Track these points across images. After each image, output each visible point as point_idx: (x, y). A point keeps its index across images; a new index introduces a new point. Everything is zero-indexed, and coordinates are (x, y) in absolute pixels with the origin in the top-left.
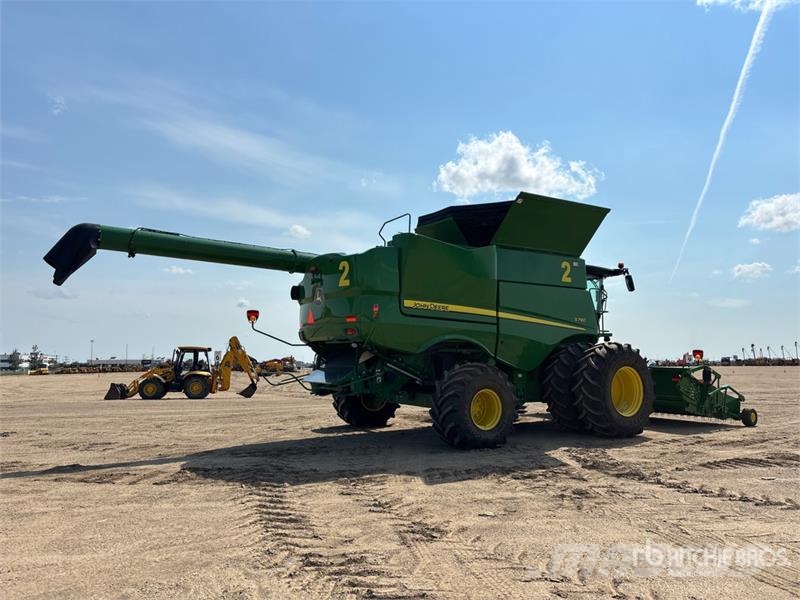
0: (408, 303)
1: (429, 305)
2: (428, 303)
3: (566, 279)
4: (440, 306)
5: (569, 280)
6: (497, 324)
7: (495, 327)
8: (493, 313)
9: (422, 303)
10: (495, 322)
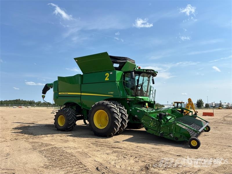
0: (60, 93)
1: (64, 93)
2: (63, 93)
3: (107, 79)
4: (66, 93)
5: (108, 79)
6: (81, 97)
7: (80, 98)
8: (80, 94)
9: (62, 93)
10: (80, 96)
